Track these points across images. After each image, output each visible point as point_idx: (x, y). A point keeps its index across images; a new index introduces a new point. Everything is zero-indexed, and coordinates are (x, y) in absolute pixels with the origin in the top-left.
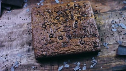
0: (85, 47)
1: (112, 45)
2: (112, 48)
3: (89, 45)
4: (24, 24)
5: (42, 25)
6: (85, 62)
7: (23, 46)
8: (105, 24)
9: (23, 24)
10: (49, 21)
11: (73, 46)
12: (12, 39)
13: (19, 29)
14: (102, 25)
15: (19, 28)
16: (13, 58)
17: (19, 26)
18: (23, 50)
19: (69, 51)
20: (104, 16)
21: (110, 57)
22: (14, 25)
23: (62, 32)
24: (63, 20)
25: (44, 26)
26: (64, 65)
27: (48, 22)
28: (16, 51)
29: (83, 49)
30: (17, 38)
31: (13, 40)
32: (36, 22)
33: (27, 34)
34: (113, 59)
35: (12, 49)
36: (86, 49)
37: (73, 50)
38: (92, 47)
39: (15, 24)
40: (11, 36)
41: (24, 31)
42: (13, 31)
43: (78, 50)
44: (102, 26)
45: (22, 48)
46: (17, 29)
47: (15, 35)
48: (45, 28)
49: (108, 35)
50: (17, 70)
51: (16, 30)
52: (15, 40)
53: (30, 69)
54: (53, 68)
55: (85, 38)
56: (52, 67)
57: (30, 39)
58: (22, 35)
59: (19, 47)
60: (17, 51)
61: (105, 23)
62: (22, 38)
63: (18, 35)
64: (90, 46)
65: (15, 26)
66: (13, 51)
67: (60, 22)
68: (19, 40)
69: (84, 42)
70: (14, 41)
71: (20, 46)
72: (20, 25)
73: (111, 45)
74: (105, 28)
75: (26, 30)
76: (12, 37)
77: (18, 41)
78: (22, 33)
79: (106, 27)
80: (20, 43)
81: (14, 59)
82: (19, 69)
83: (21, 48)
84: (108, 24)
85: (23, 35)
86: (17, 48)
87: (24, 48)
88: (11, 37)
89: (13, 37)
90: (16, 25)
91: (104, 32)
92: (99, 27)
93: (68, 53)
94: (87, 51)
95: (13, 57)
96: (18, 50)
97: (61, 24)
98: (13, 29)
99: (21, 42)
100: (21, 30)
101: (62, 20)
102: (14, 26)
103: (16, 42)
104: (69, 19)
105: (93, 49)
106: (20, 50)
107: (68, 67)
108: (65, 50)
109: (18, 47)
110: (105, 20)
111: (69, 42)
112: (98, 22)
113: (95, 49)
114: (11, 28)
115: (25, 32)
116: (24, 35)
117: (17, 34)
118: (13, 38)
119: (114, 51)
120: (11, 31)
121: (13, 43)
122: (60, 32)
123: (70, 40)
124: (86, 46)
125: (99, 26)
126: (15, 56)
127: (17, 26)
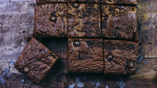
0: (113, 67)
1: (154, 59)
2: (152, 65)
3: (119, 64)
4: (23, 4)
5: (50, 16)
6: (107, 83)
7: (19, 43)
8: (150, 21)
9: (21, 3)
10: (62, 9)
11: (94, 60)
12: (4, 29)
13: (15, 12)
14: (144, 21)
15: (15, 10)
16: (3, 62)
17: (15, 7)
18: (19, 50)
19: (87, 68)
20: (151, 4)
21: (146, 79)
22: (9, 4)
23: (80, 33)
24: (85, 10)
25: (53, 18)
26: (77, 83)
27: (61, 12)
28: (10, 49)
29: (109, 69)
30: (11, 27)
31: (6, 30)
32: (41, 9)
33: (26, 23)
34: (150, 83)
35: (3, 45)
36: (113, 70)
37: (93, 67)
38: (124, 68)
39: (10, 1)
40: (3, 22)
41: (23, 16)
42: (6, 14)
43: (100, 68)
44: (145, 23)
45: (18, 46)
46: (12, 10)
47: (8, 22)
48: (55, 21)
49: (150, 42)
50: (9, 81)
51: (10, 13)
52: (8, 30)
53: (28, 83)
54: (61, 85)
55: (116, 51)
56: (59, 83)
57: (30, 33)
58: (19, 24)
59: (14, 45)
60: (10, 51)
61: (151, 18)
62: (18, 29)
63: (12, 23)
64: (120, 67)
65: (10, 6)
66: (5, 50)
67: (80, 14)
68: (14, 32)
69: (113, 57)
70: (7, 33)
71: (15, 43)
72: (16, 5)
73: (152, 60)
74: (148, 28)
75: (25, 14)
76: (4, 24)
77: (12, 34)
78: (19, 19)
79: (150, 26)
80: (15, 38)
81: (5, 62)
82: (12, 79)
83: (16, 46)
84: (154, 21)
85: (21, 23)
86: (10, 46)
87: (21, 46)
88: (2, 25)
89: (6, 25)
90: (11, 4)
91: (147, 35)
92: (140, 25)
93: (84, 70)
94: (114, 73)
95: (5, 60)
96: (12, 48)
97: (81, 18)
98: (6, 11)
99: (17, 35)
100: (18, 15)
101: (82, 10)
102: (8, 6)
103: (9, 34)
104: (95, 9)
105: (123, 72)
106: (15, 50)
107: (81, 87)
108: (80, 66)
109: (13, 43)
110: (152, 13)
111: (89, 53)
112: (140, 16)
113: (127, 72)
114: (4, 8)
115: (24, 18)
116: (23, 24)
117: (12, 21)
118: (5, 27)
119: (154, 70)
120: (2, 14)
121: (5, 35)
122: (76, 32)
123: (92, 48)
124: (114, 65)
125: (140, 23)
126: (7, 58)
127: (13, 6)
